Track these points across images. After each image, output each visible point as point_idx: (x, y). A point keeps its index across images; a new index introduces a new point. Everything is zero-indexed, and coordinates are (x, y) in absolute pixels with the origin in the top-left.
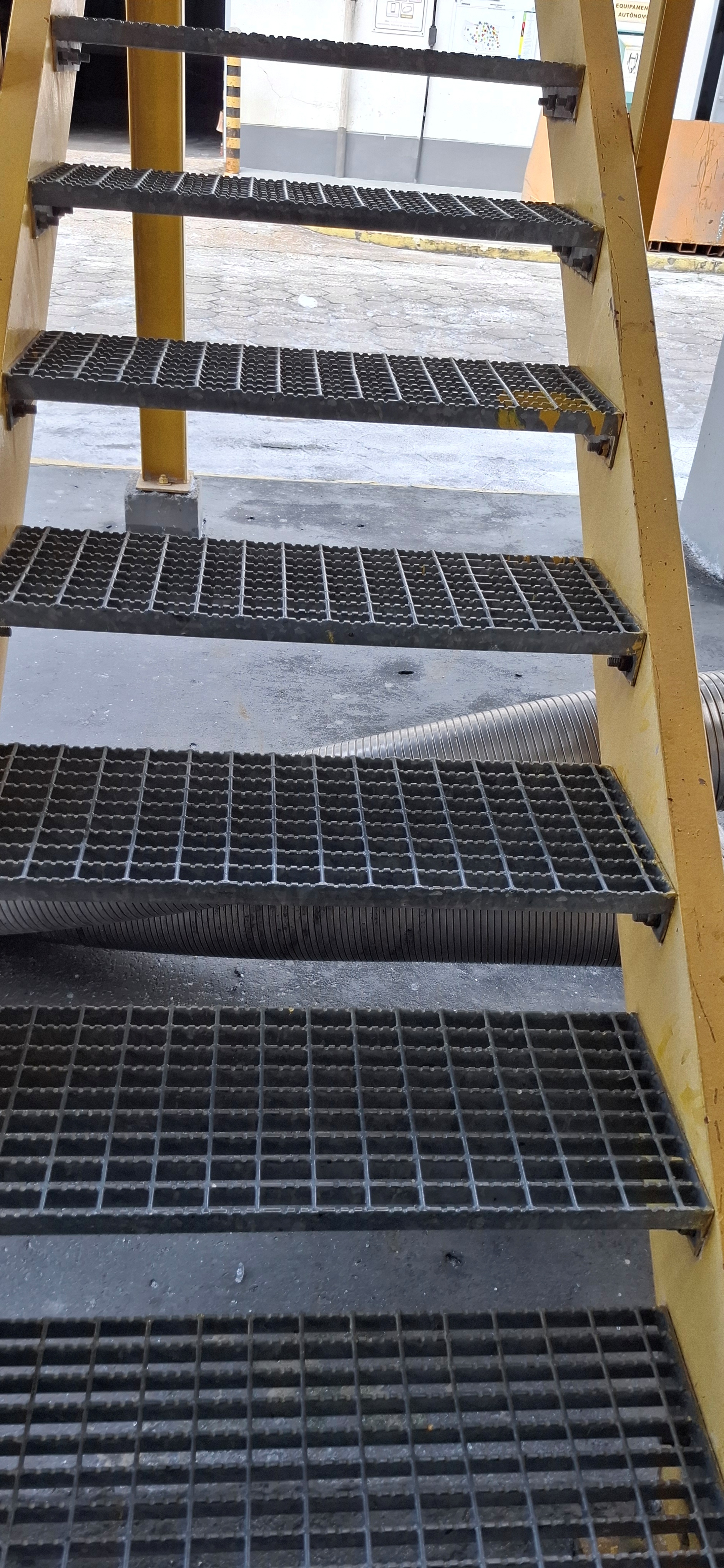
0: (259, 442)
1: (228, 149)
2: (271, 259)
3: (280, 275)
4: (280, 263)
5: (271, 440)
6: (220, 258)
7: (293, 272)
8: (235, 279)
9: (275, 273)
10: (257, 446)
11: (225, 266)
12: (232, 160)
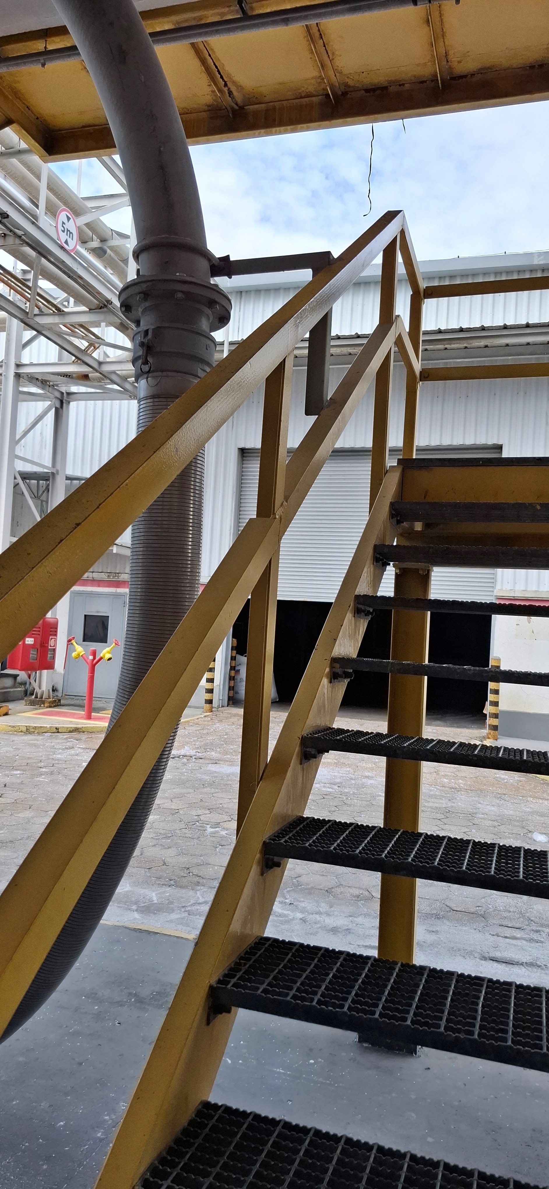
0: (487, 955)
1: (489, 725)
2: (516, 801)
3: (521, 814)
4: (522, 805)
5: (498, 954)
6: (477, 799)
7: (531, 812)
8: (486, 816)
9: (517, 813)
10: (484, 958)
11: (479, 805)
12: (492, 732)
